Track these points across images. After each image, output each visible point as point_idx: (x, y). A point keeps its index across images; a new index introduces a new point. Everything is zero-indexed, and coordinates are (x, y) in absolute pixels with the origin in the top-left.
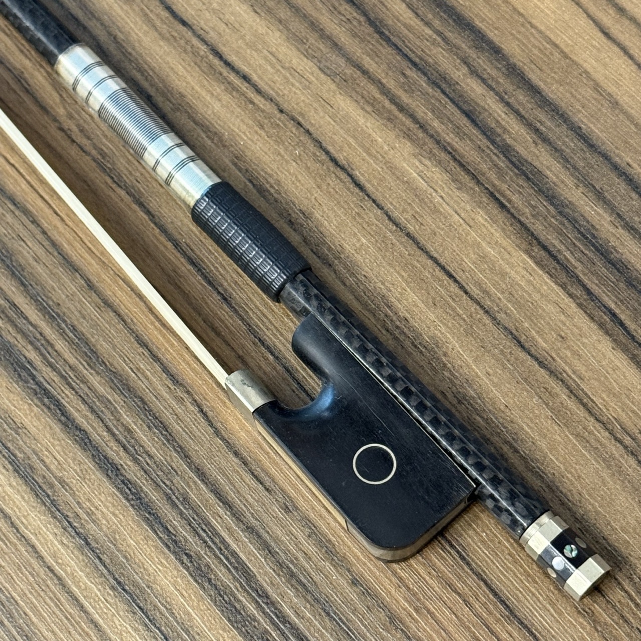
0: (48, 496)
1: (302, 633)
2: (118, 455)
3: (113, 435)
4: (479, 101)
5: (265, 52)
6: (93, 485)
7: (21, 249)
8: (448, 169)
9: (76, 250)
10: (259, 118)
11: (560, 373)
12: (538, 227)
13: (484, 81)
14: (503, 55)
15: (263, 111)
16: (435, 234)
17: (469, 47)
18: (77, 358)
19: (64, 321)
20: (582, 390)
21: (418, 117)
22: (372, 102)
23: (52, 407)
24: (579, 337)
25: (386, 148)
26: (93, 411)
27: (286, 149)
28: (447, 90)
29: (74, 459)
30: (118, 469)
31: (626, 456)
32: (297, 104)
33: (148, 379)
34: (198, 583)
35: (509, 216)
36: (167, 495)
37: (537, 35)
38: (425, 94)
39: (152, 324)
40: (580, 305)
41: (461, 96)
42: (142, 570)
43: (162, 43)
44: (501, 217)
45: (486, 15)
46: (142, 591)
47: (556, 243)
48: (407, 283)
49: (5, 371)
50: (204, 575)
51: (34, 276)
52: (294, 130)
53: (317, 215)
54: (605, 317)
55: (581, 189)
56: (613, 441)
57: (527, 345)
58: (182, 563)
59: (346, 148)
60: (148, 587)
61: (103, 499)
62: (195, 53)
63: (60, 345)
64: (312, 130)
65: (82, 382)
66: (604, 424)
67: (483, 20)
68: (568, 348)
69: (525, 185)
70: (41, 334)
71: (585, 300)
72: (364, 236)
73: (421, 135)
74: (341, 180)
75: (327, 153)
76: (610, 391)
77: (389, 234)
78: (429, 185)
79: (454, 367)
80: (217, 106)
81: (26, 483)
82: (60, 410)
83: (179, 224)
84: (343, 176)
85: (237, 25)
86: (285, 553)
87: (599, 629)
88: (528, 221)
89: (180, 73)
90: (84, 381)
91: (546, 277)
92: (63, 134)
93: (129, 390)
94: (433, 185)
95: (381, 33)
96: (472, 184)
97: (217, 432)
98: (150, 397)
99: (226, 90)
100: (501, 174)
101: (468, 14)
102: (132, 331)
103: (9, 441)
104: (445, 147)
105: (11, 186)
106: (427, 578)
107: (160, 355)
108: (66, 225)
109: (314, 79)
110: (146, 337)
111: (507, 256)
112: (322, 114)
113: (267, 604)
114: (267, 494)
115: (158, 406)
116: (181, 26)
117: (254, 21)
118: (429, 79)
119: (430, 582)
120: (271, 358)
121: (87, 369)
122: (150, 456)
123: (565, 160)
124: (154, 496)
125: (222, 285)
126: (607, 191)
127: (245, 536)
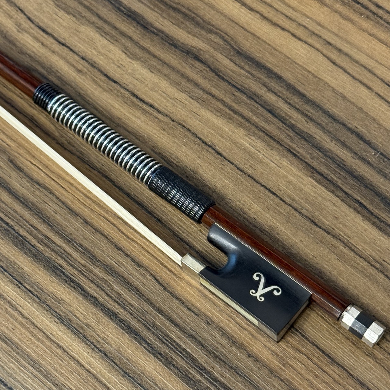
0: (81, 333)
1: (226, 385)
2: (115, 307)
3: (111, 297)
4: (275, 104)
5: (160, 91)
6: (104, 324)
7: (46, 207)
8: (265, 140)
9: (76, 205)
10: (162, 126)
11: (338, 236)
12: (315, 164)
13: (275, 93)
14: (283, 79)
15: (163, 122)
16: (263, 174)
17: (266, 77)
18: (85, 261)
19: (75, 242)
20: (351, 243)
21: (244, 115)
22: (219, 111)
23: (76, 287)
24: (345, 217)
25: (230, 133)
26: (97, 286)
27: (179, 140)
28: (258, 100)
29: (92, 313)
30: (116, 315)
31: (378, 273)
32: (181, 116)
33: (124, 266)
34: (168, 368)
35: (299, 160)
36: (144, 324)
37: (299, 68)
38: (246, 103)
39: (122, 237)
40: (343, 200)
41: (265, 102)
42: (137, 365)
43: (104, 93)
44: (295, 161)
45: (272, 61)
46: (139, 376)
47: (326, 171)
48: (252, 200)
49: (48, 271)
50: (170, 363)
51: (55, 221)
52: (181, 129)
53: (200, 171)
54: (356, 205)
55: (334, 142)
56: (370, 267)
57: (319, 224)
58: (158, 358)
59: (210, 136)
60: (142, 373)
61: (110, 331)
62: (123, 96)
63: (75, 255)
64: (190, 128)
65: (90, 272)
66: (364, 258)
67: (270, 63)
68: (340, 223)
69: (305, 143)
70: (64, 250)
71: (345, 198)
72: (226, 179)
73: (247, 124)
74: (209, 152)
75: (200, 139)
76: (365, 242)
77: (239, 177)
78: (255, 149)
79: (283, 240)
80: (139, 122)
81: (68, 328)
82: (80, 288)
83: (129, 185)
84: (210, 150)
85: (143, 80)
86: (211, 346)
87: (378, 361)
88: (310, 161)
89: (117, 108)
90: (91, 271)
91: (323, 188)
92: (60, 146)
93: (116, 273)
94: (258, 149)
95: (219, 76)
96: (278, 146)
97: (165, 289)
98: (127, 275)
99: (143, 113)
100: (292, 140)
101: (262, 61)
102: (112, 243)
103: (56, 308)
104: (261, 129)
105: (35, 176)
106: (287, 349)
107: (129, 253)
108: (69, 192)
109: (187, 102)
110: (120, 245)
111: (301, 180)
112: (194, 120)
113: (205, 373)
114: (197, 317)
115: (133, 280)
116: (113, 83)
117: (152, 77)
118: (247, 96)
119: (288, 350)
120: (187, 247)
121: (91, 266)
122: (132, 306)
123: (323, 128)
124: (137, 326)
125: (156, 213)
126: (347, 142)
127: (189, 340)
